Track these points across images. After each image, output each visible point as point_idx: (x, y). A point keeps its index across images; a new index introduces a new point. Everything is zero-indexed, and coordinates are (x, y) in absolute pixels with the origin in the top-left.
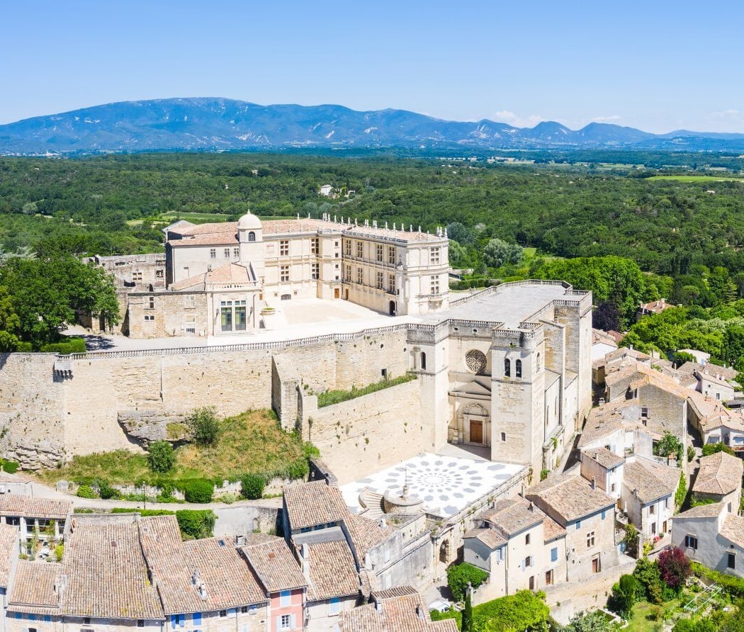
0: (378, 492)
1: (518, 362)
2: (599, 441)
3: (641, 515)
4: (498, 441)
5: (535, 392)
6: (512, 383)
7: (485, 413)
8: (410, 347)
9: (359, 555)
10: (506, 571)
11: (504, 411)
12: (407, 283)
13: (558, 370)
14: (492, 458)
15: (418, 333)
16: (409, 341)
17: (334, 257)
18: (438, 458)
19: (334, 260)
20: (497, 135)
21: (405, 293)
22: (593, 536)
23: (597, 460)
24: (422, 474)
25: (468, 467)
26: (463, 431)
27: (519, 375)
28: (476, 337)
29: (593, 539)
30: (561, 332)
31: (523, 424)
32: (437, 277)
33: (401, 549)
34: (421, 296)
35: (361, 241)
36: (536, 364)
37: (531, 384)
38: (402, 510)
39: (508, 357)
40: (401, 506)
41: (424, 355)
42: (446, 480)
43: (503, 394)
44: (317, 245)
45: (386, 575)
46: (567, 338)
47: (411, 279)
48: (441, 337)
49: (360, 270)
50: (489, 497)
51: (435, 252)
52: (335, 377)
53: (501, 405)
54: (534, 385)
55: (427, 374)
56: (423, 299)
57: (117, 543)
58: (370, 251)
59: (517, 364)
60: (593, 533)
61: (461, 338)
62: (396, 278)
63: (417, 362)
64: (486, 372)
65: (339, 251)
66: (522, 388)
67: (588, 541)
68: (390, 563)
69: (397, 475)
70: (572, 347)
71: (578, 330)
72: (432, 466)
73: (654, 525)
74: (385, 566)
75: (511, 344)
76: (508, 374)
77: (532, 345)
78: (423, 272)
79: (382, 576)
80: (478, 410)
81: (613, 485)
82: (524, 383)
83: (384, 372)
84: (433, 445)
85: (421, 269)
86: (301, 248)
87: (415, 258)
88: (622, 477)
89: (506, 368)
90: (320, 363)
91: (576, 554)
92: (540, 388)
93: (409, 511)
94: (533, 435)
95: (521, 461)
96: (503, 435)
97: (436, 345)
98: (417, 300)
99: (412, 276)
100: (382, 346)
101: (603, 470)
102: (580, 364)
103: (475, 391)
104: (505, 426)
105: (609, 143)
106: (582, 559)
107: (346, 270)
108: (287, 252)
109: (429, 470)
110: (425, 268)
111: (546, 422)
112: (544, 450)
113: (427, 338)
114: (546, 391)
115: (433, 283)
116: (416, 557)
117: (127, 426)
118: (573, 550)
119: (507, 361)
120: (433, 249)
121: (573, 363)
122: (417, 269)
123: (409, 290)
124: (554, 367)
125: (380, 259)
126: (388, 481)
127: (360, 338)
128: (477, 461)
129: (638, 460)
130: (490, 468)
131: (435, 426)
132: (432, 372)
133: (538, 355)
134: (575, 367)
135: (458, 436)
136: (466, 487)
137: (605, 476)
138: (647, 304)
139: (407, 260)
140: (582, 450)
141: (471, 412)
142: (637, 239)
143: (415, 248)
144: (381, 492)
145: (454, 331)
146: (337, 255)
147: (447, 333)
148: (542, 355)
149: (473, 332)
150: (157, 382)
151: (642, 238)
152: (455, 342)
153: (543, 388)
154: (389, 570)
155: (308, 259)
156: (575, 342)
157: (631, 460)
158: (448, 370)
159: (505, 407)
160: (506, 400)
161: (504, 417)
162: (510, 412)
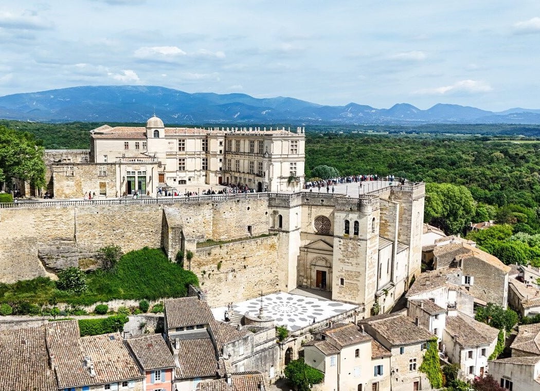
0: (240, 313)
1: (356, 223)
2: (425, 294)
3: (460, 357)
4: (337, 285)
5: (370, 248)
6: (351, 239)
7: (328, 265)
8: (270, 211)
9: (218, 348)
10: (338, 376)
11: (343, 261)
12: (271, 166)
13: (391, 238)
14: (333, 298)
15: (277, 200)
16: (270, 206)
17: (219, 153)
18: (290, 296)
19: (219, 155)
20: (361, 114)
21: (269, 175)
22: (415, 363)
23: (422, 307)
24: (276, 304)
25: (313, 303)
26: (311, 278)
27: (356, 233)
28: (323, 205)
29: (415, 365)
30: (395, 208)
31: (359, 273)
32: (295, 164)
33: (253, 347)
34: (281, 178)
35: (238, 139)
36: (371, 226)
37: (367, 240)
38: (257, 325)
39: (348, 219)
40: (257, 322)
41: (281, 217)
42: (294, 309)
43: (343, 248)
44: (207, 144)
45: (240, 366)
46: (401, 216)
47: (274, 163)
48: (295, 204)
49: (238, 162)
50: (328, 321)
51: (294, 144)
52: (211, 229)
53: (341, 257)
54: (369, 242)
55: (284, 232)
56: (283, 180)
57: (26, 341)
58: (245, 146)
59: (355, 225)
60: (415, 360)
61: (311, 206)
62: (263, 164)
63: (276, 223)
64: (330, 233)
65: (222, 148)
66: (359, 244)
67: (411, 365)
68: (244, 356)
69: (257, 304)
70: (405, 224)
71: (411, 210)
72: (285, 300)
73: (471, 368)
74: (239, 358)
75: (351, 209)
76: (347, 232)
77: (368, 209)
78: (283, 158)
79: (236, 366)
80: (323, 263)
81: (436, 329)
82: (360, 240)
83: (249, 228)
84: (287, 286)
85: (282, 156)
86: (194, 145)
87: (278, 148)
88: (444, 324)
89: (346, 227)
90: (200, 217)
91: (399, 373)
92: (375, 246)
93: (263, 325)
94: (367, 282)
95: (357, 302)
96: (342, 280)
97: (291, 210)
98: (279, 180)
99: (275, 161)
100: (249, 208)
101: (427, 316)
102: (412, 239)
103: (320, 248)
104: (343, 274)
105: (451, 120)
106: (404, 379)
107: (227, 162)
108: (183, 148)
109: (281, 302)
110: (286, 156)
111: (379, 276)
112: (376, 297)
113: (283, 204)
114: (379, 250)
115: (291, 168)
116: (265, 356)
117: (45, 260)
118: (397, 370)
119: (347, 222)
120: (292, 142)
121: (405, 237)
122: (280, 156)
123: (273, 172)
124: (388, 235)
125: (252, 151)
126: (249, 307)
127: (232, 200)
128: (319, 300)
129: (460, 315)
130: (330, 305)
131: (288, 271)
132: (288, 230)
133: (374, 219)
134: (407, 240)
135: (306, 282)
136: (310, 315)
137: (428, 320)
138: (476, 224)
139: (272, 149)
140: (410, 299)
141: (317, 264)
142: (470, 180)
143: (278, 140)
144: (243, 313)
145: (306, 201)
146: (221, 151)
147: (300, 203)
148: (377, 221)
149: (321, 202)
150: (72, 226)
151: (476, 180)
152: (306, 209)
153: (377, 247)
154: (243, 362)
155: (200, 155)
156: (408, 220)
157: (453, 314)
158: (300, 231)
159: (344, 258)
160: (345, 253)
161: (343, 266)
162: (348, 263)
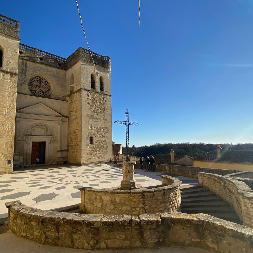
4: (87, 145)
6: (97, 94)
11: (92, 117)
27: (102, 89)
28: (42, 64)
31: (107, 128)
37: (111, 96)
39: (95, 73)
43: (91, 103)
53: (90, 112)
59: (100, 80)
61: (26, 61)
66: (105, 99)
75: (95, 63)
76: (93, 86)
82: (106, 95)
96: (91, 139)
104: (92, 131)
149: (39, 59)
159: (93, 114)
160: (93, 109)
161: (93, 123)
162: (97, 119)
